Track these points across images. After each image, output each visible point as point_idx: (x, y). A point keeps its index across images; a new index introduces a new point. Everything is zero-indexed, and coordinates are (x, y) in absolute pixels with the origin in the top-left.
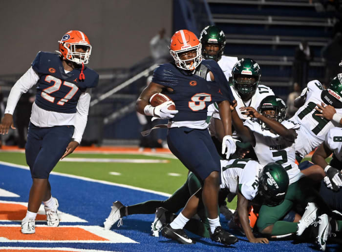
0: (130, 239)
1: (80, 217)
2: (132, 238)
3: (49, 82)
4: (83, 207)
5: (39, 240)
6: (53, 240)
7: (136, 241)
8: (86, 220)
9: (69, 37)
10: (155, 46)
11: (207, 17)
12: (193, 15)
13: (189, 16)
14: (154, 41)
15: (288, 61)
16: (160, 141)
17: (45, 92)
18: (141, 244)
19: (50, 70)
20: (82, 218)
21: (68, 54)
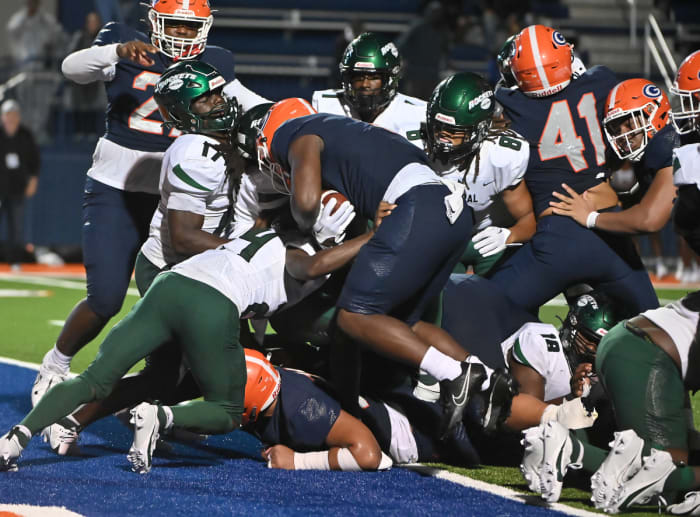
15: (320, 66)
16: (30, 247)
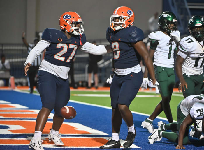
0: (136, 146)
1: (104, 132)
2: (136, 145)
3: (60, 48)
4: (106, 125)
5: (77, 146)
6: (87, 146)
7: (139, 147)
8: (108, 133)
9: (70, 17)
10: (152, 23)
11: (184, 5)
12: (175, 4)
13: (173, 4)
14: (151, 20)
17: (57, 55)
18: (142, 149)
19: (59, 40)
20: (105, 132)
21: (71, 28)
